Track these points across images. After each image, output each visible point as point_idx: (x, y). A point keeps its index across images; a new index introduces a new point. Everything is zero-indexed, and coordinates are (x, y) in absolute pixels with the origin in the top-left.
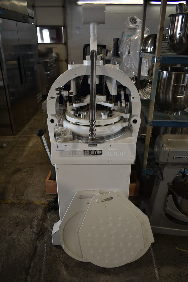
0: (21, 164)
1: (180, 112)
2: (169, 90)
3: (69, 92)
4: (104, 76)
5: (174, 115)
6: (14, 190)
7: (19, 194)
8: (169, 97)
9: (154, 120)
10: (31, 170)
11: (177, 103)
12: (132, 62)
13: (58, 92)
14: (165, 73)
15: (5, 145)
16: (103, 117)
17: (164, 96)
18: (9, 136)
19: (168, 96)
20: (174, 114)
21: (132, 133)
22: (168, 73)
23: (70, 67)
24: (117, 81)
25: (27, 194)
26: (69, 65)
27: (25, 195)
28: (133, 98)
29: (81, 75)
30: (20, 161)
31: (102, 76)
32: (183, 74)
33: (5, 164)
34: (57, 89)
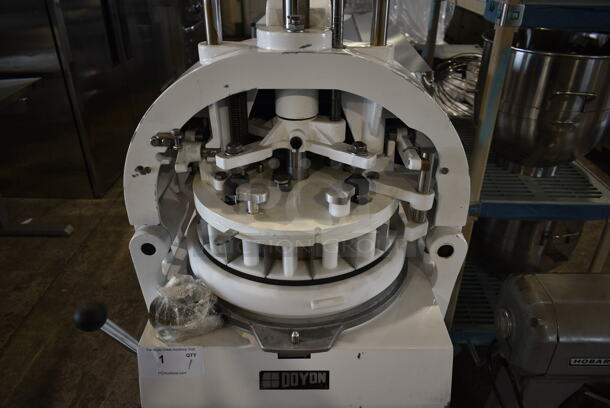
0: (105, 288)
1: (555, 168)
2: (531, 107)
3: (203, 148)
4: (336, 91)
5: (535, 176)
6: (77, 381)
7: (91, 395)
8: (528, 126)
9: (483, 201)
10: (132, 309)
11: (552, 145)
12: (404, 7)
13: (163, 149)
14: (520, 55)
15: (69, 229)
16: (334, 210)
17: (514, 123)
18: (84, 201)
19: (524, 124)
20: (536, 173)
21: (432, 284)
22: (530, 56)
23: (206, 54)
24: (385, 111)
25: (113, 393)
26: (202, 48)
27: (108, 395)
28: (445, 171)
29: (247, 88)
30: (106, 281)
31: (330, 91)
32: (580, 58)
33: (64, 290)
34: (156, 142)
